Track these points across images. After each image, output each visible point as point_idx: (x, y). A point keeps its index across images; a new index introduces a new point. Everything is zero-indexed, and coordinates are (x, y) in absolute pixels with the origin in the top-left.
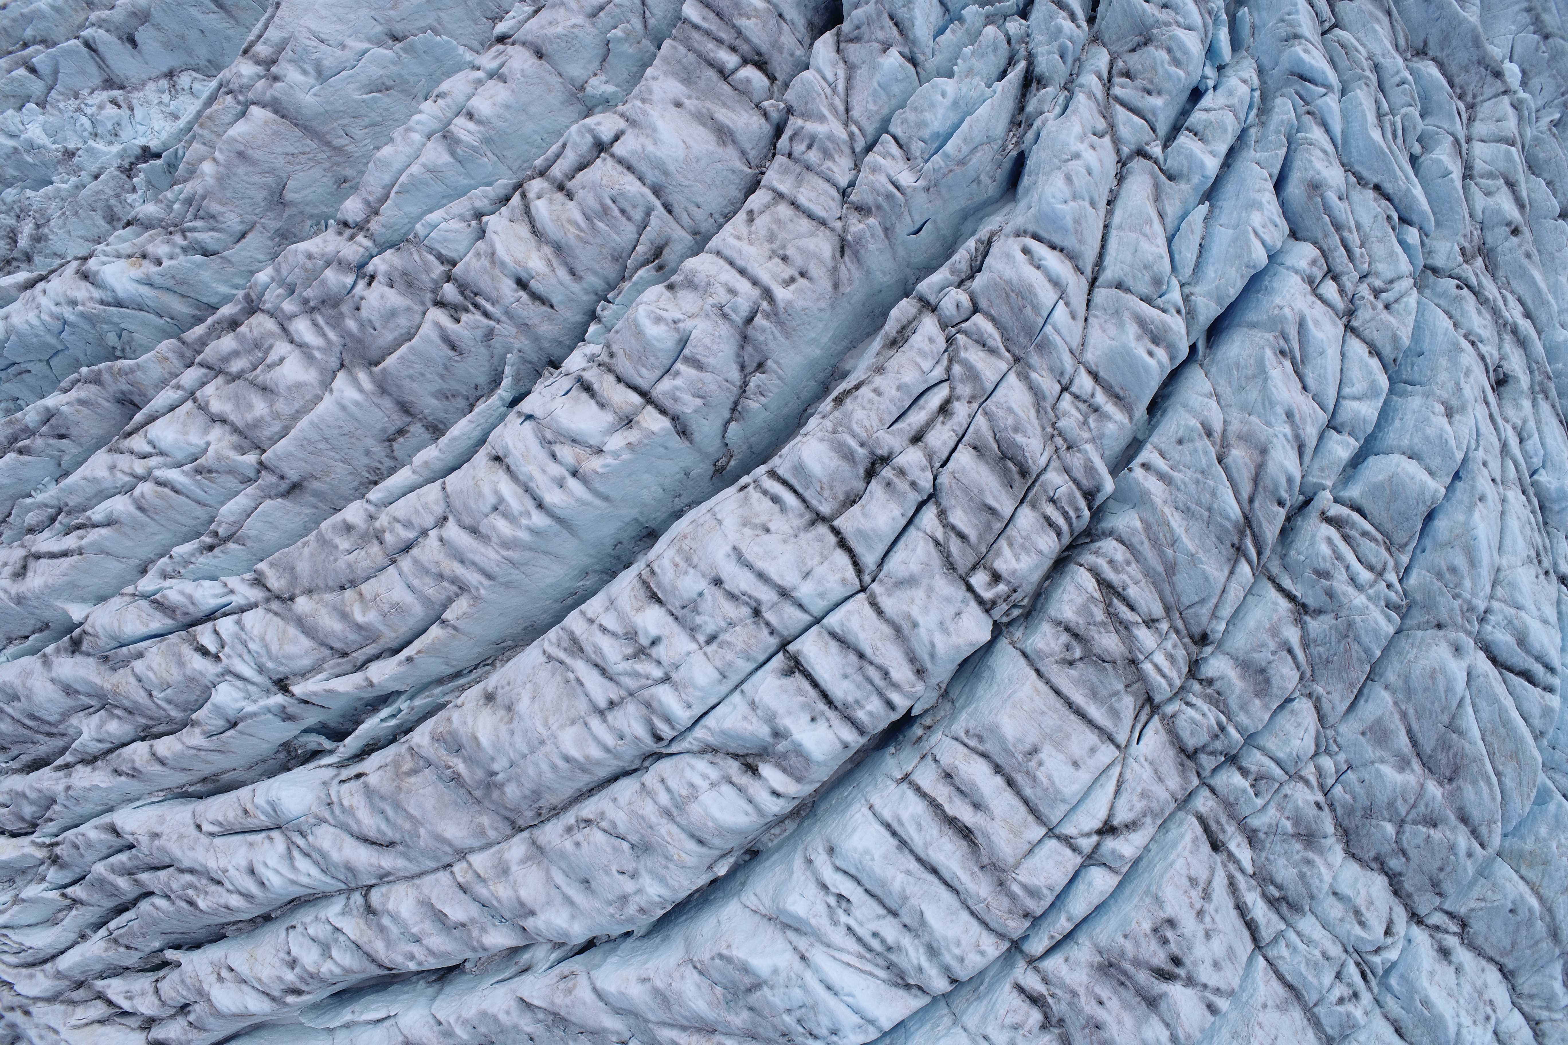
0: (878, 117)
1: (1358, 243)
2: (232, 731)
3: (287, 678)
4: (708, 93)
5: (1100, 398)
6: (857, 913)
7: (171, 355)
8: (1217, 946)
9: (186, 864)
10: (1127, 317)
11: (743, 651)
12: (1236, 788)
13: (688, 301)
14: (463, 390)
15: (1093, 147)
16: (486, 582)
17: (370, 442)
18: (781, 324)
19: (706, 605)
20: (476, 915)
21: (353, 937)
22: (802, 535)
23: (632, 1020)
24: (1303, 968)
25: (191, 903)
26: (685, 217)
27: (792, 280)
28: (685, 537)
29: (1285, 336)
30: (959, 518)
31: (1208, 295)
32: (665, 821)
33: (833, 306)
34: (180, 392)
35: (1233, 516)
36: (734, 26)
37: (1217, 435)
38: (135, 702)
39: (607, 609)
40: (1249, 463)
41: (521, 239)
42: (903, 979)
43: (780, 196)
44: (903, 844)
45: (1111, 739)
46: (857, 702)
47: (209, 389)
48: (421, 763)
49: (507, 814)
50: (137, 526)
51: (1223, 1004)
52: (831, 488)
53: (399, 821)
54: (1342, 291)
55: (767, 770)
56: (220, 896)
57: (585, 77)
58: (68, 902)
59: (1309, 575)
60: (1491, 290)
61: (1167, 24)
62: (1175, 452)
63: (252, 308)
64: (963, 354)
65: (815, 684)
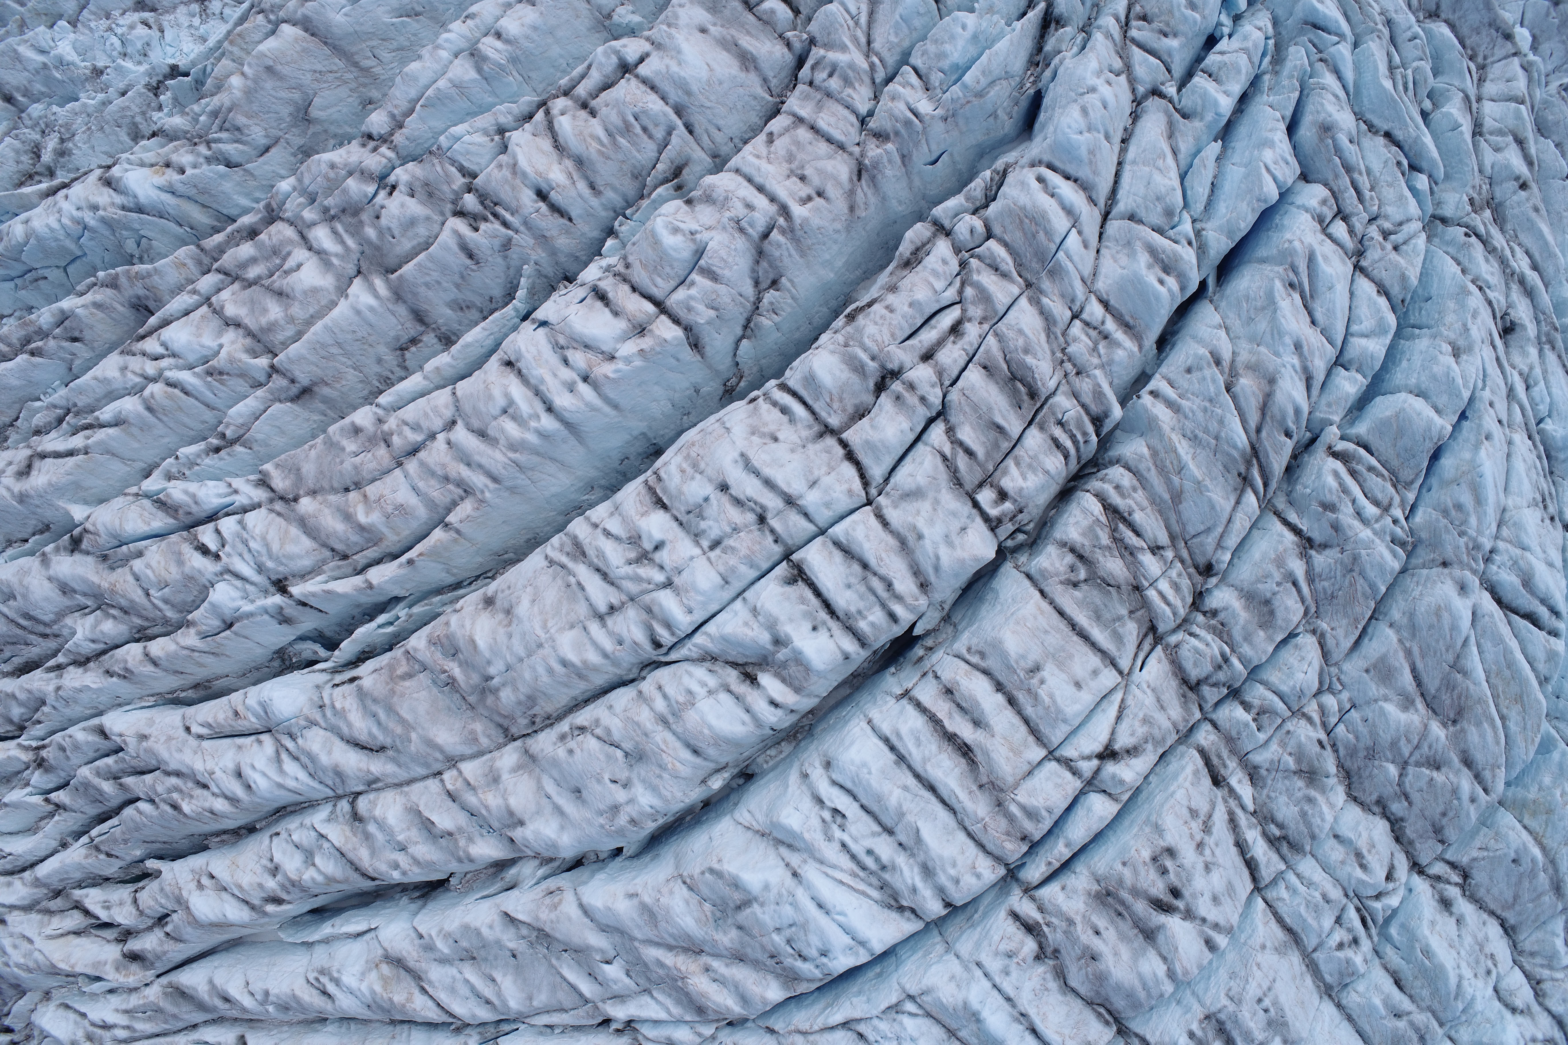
0: (899, 50)
1: (1368, 186)
2: (228, 632)
3: (286, 579)
4: (734, 21)
5: (1110, 325)
6: (852, 828)
7: (188, 261)
8: (1217, 880)
9: (173, 766)
10: (1138, 246)
11: (747, 557)
12: (1238, 722)
13: (705, 214)
14: (478, 301)
15: (1109, 83)
16: (492, 485)
17: (382, 350)
18: (796, 241)
19: (712, 510)
20: (464, 824)
21: (337, 844)
22: (810, 446)
23: (617, 938)
24: (1303, 910)
25: (175, 807)
26: (705, 139)
27: (809, 199)
28: (693, 444)
29: (1294, 269)
30: (967, 434)
31: (1220, 229)
32: (660, 728)
33: (848, 229)
34: (196, 297)
35: (1240, 445)
37: (1226, 364)
38: (132, 601)
39: (612, 514)
40: (1257, 392)
41: (543, 152)
42: (896, 901)
43: (800, 120)
44: (901, 759)
45: (1114, 664)
46: (859, 612)
47: (225, 295)
48: (417, 667)
49: (501, 720)
50: (144, 427)
51: (1221, 940)
52: (841, 400)
53: (391, 725)
55: (766, 679)
56: (206, 800)
58: (51, 808)
59: (1316, 507)
60: (1498, 240)
62: (1183, 381)
63: (272, 216)
64: (975, 277)
65: (818, 593)
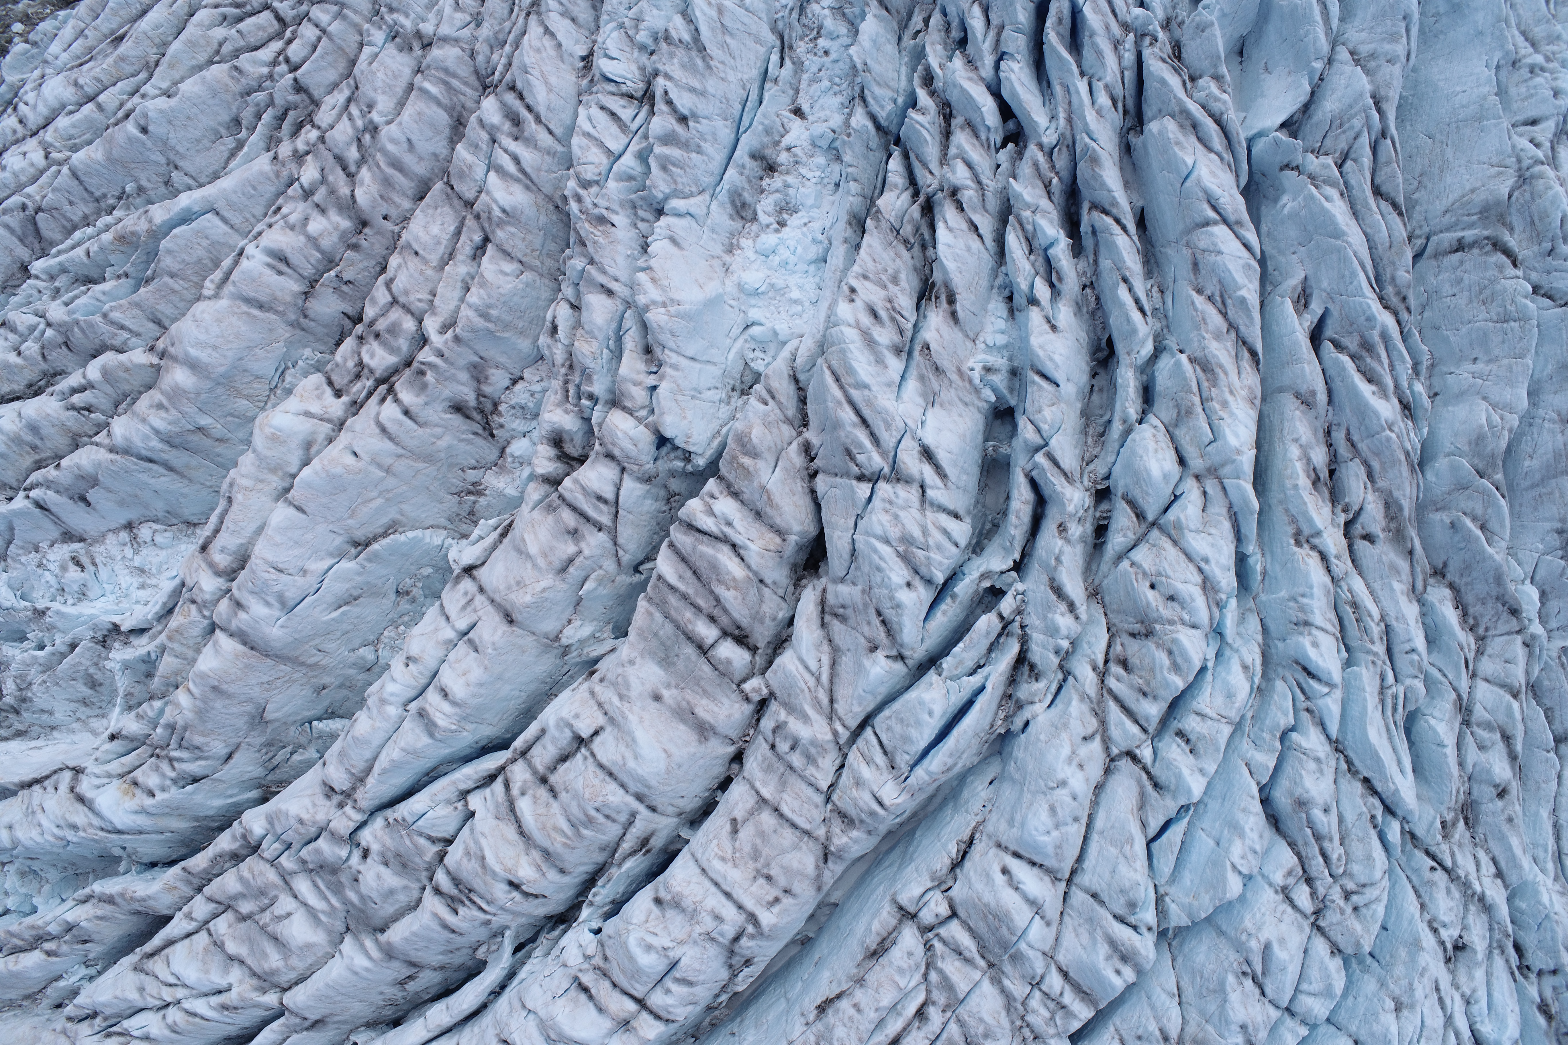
1: (1338, 845)
5: (1069, 998)
7: (179, 884)
10: (1100, 937)
27: (777, 900)
29: (1248, 960)
34: (193, 921)
36: (712, 592)
41: (509, 842)
43: (763, 801)
47: (221, 925)
54: (1313, 894)
57: (559, 628)
61: (1172, 621)
63: (251, 850)
64: (939, 964)
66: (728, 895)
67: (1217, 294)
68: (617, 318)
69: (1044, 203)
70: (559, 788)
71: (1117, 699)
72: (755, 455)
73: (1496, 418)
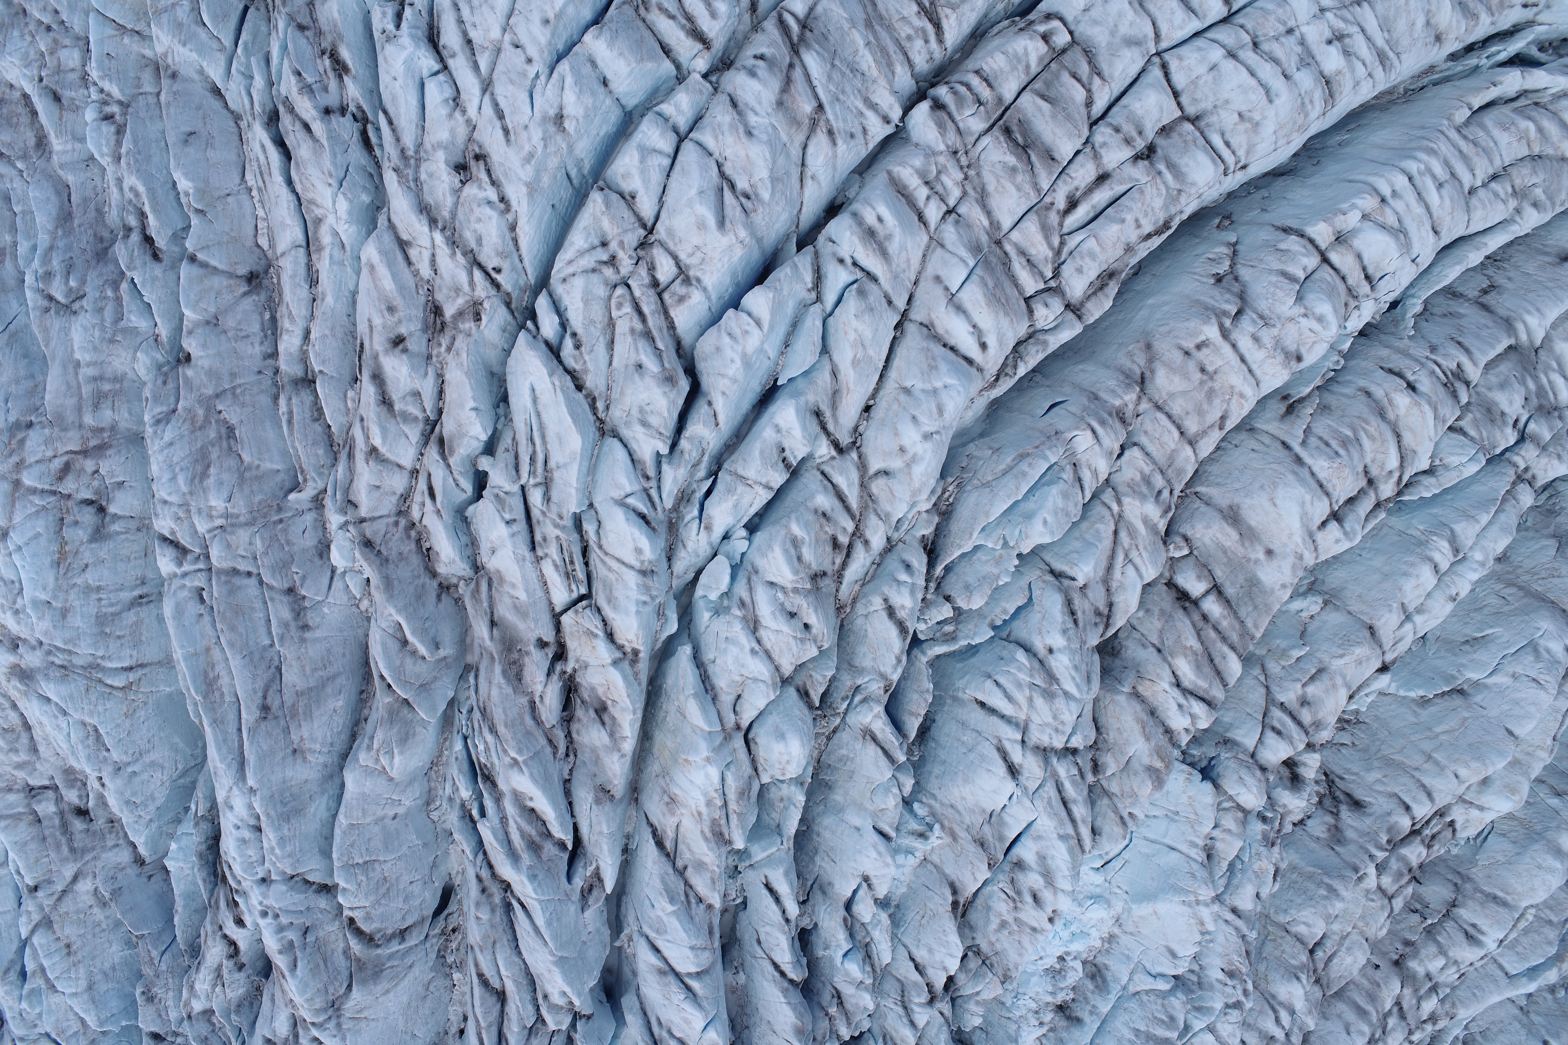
0: (1093, 519)
5: (921, 193)
13: (1291, 338)
19: (1294, 60)
22: (1210, 107)
27: (1199, 347)
30: (1077, 95)
35: (811, 55)
36: (1202, 645)
37: (822, 129)
39: (1360, 84)
40: (795, 97)
41: (1411, 429)
57: (1322, 614)
61: (796, 590)
64: (1050, 254)
66: (1243, 360)
67: (694, 905)
68: (1231, 888)
69: (847, 990)
70: (1362, 475)
71: (848, 509)
72: (1151, 770)
73: (384, 761)
